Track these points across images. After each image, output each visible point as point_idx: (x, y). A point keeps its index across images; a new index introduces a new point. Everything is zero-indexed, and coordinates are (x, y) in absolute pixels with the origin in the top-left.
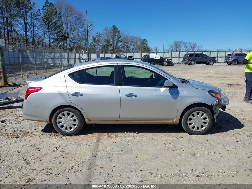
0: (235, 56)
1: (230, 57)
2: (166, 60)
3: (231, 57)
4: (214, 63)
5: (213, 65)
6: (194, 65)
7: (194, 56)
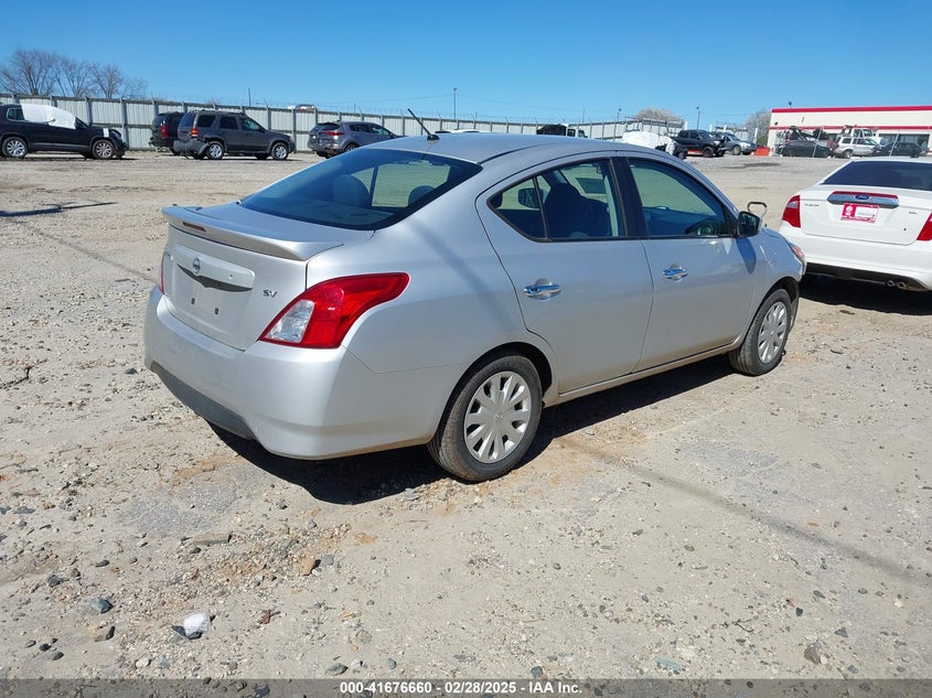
0: (350, 131)
1: (334, 134)
2: (106, 133)
3: (337, 134)
4: (288, 153)
5: (285, 159)
6: (220, 159)
7: (216, 123)
